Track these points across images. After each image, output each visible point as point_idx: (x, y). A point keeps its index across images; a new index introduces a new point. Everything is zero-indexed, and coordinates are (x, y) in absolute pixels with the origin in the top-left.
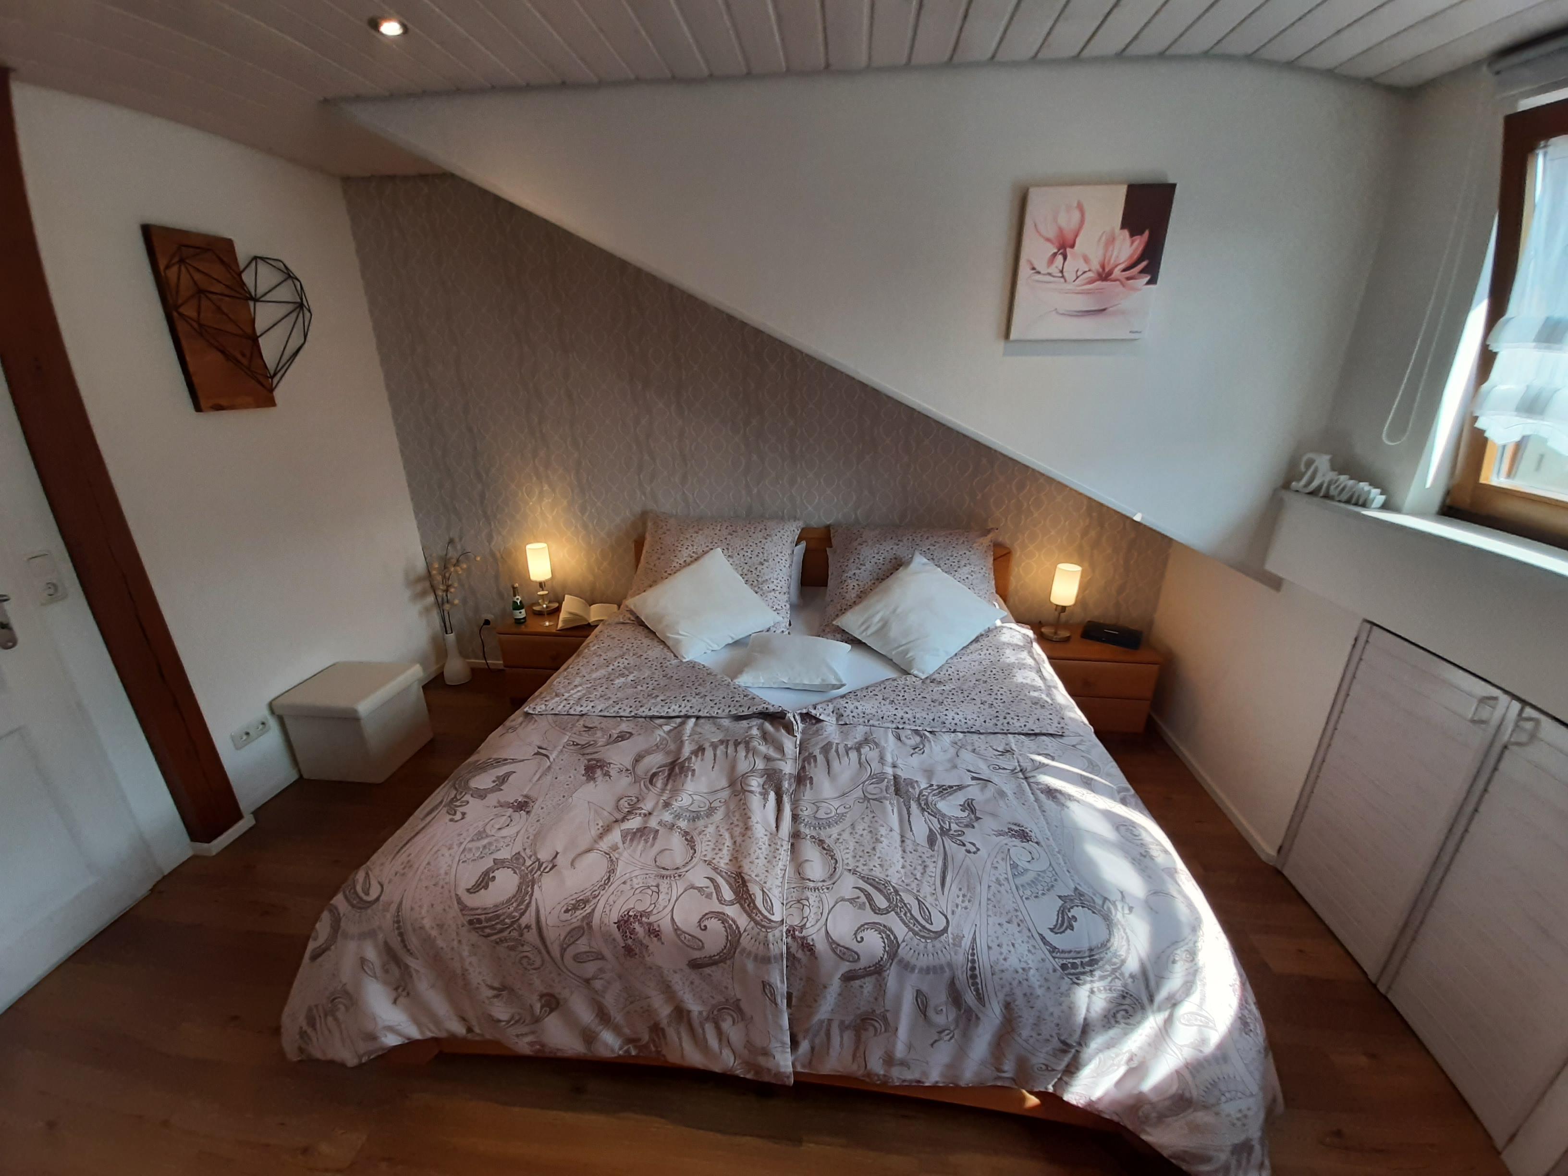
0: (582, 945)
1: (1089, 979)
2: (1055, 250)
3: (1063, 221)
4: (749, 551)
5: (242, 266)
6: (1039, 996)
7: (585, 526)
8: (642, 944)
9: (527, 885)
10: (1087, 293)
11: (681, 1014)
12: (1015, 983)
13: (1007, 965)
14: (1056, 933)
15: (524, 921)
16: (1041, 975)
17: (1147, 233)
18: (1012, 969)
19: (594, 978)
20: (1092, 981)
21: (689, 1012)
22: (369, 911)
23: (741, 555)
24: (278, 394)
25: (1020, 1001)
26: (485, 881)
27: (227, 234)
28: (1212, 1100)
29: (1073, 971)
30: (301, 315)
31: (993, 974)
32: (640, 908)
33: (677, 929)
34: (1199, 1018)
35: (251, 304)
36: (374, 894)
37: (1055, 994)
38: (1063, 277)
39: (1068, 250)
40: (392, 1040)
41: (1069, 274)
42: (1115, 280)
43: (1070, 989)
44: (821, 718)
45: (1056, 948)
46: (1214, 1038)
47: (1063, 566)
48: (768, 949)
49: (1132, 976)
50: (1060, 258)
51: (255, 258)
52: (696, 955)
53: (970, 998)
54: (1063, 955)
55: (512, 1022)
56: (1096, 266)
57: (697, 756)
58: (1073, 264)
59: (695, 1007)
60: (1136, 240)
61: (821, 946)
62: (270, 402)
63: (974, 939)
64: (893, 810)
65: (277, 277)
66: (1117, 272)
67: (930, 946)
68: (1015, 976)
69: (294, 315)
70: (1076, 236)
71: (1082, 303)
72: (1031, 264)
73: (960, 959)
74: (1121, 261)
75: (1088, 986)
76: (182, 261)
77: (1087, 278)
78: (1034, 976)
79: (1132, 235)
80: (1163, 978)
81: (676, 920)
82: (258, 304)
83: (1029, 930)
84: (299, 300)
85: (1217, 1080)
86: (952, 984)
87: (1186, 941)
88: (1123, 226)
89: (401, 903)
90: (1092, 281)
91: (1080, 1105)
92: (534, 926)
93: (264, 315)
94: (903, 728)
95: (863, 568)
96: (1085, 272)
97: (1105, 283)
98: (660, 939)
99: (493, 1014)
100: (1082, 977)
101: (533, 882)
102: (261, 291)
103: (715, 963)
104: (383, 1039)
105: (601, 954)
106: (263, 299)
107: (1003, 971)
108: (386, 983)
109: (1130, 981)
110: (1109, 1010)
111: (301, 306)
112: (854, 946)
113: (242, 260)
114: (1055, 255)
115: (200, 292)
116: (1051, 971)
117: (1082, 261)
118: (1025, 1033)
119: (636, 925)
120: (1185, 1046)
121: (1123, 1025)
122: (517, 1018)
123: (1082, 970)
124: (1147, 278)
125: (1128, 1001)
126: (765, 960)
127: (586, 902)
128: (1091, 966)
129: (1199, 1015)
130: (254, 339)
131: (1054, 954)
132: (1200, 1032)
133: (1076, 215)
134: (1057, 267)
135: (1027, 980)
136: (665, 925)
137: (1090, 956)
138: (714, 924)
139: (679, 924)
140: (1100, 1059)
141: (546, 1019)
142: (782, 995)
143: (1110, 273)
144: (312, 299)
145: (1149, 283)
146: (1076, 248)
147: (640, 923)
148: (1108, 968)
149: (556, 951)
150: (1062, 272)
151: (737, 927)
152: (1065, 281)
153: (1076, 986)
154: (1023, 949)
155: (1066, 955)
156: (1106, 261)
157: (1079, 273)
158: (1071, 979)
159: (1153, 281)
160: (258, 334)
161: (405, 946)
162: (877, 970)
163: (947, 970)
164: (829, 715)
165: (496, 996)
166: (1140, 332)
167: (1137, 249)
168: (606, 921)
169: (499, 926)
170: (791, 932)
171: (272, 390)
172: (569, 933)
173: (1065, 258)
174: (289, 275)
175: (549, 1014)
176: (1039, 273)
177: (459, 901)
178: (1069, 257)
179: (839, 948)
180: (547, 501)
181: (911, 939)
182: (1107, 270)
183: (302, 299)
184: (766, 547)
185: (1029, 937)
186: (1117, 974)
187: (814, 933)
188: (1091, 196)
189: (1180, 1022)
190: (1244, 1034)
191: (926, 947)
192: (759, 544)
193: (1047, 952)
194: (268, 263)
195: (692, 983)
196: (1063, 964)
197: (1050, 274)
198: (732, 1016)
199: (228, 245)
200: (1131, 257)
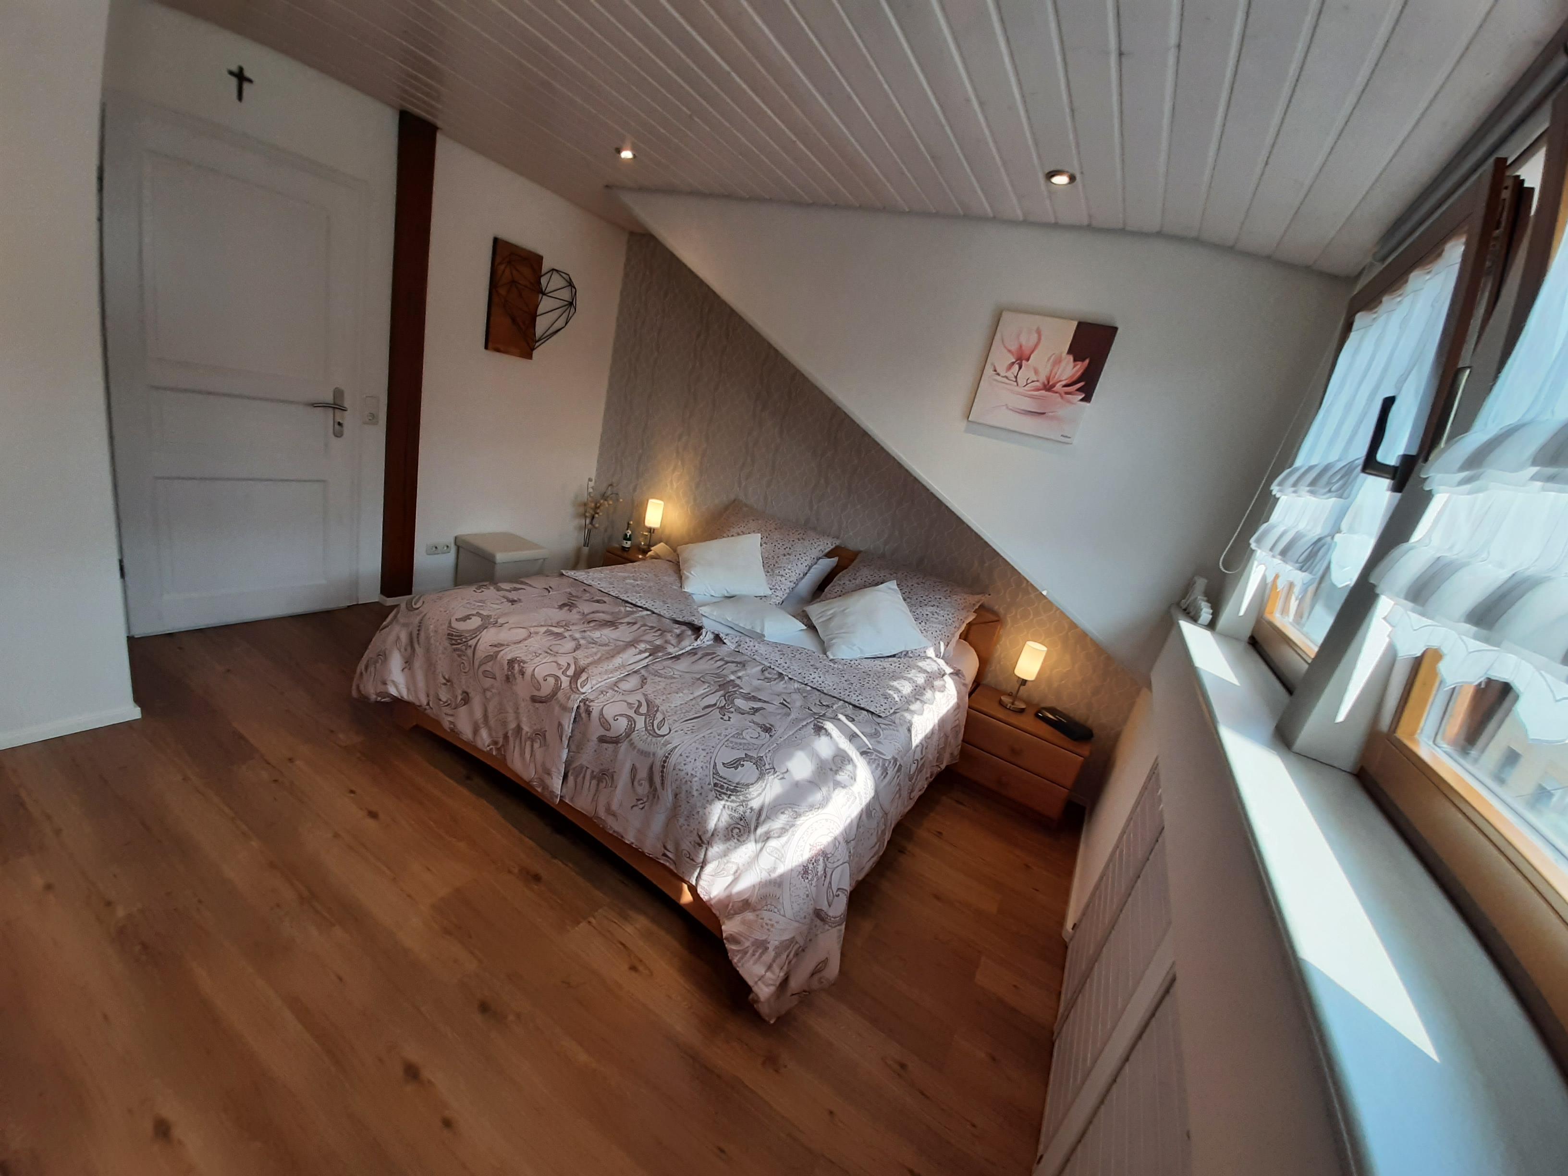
0: (488, 667)
1: (726, 798)
2: (1014, 360)
3: (1023, 340)
4: (781, 544)
5: (543, 271)
6: (693, 796)
7: (695, 499)
8: (514, 676)
9: (482, 628)
10: (1031, 397)
11: (519, 729)
12: (684, 781)
13: (684, 768)
14: (725, 767)
15: (470, 643)
16: (701, 784)
17: (1087, 361)
18: (686, 771)
19: (488, 689)
20: (727, 801)
21: (522, 729)
22: (412, 613)
23: (773, 545)
24: (535, 353)
25: (683, 795)
26: (467, 617)
27: (540, 252)
28: (759, 907)
29: (719, 789)
30: (568, 310)
31: (674, 769)
32: (524, 658)
33: (533, 675)
34: (778, 853)
35: (540, 296)
36: (417, 606)
37: (704, 799)
38: (1016, 381)
39: (1024, 362)
40: (393, 691)
41: (1022, 381)
42: (1056, 393)
43: (713, 800)
44: (725, 641)
45: (718, 773)
46: (781, 869)
47: (1031, 644)
48: (568, 702)
49: (751, 809)
50: (1016, 367)
51: (553, 270)
52: (536, 693)
53: (657, 779)
54: (719, 779)
55: (446, 704)
56: (1043, 378)
57: (628, 625)
58: (1026, 373)
59: (526, 728)
60: (1077, 365)
61: (595, 714)
62: (529, 356)
63: (676, 747)
64: (705, 689)
65: (563, 283)
66: (1058, 387)
67: (649, 739)
68: (686, 776)
69: (564, 308)
70: (1032, 352)
71: (1028, 404)
72: (995, 367)
73: (661, 753)
74: (1064, 379)
75: (723, 802)
76: (509, 262)
77: (1034, 387)
78: (696, 781)
79: (1075, 360)
80: (770, 818)
81: (536, 671)
82: (544, 297)
83: (711, 758)
84: (571, 301)
85: (768, 895)
86: (651, 768)
87: (800, 807)
88: (1070, 352)
89: (425, 615)
90: (1038, 390)
91: (704, 900)
92: (473, 647)
93: (545, 304)
94: (773, 669)
95: (854, 581)
96: (1033, 382)
97: (1047, 393)
98: (523, 678)
99: (439, 694)
100: (723, 795)
101: (486, 628)
102: (548, 290)
103: (541, 702)
104: (389, 687)
105: (495, 675)
106: (549, 295)
107: (680, 770)
108: (403, 656)
109: (749, 811)
110: (730, 825)
111: (571, 304)
112: (611, 721)
113: (545, 269)
114: (1013, 363)
115: (513, 282)
116: (707, 783)
117: (1033, 373)
118: (682, 821)
119: (516, 666)
120: (764, 869)
121: (735, 841)
122: (449, 702)
123: (726, 792)
124: (1082, 396)
125: (742, 823)
126: (565, 709)
127: (502, 645)
128: (732, 792)
129: (779, 851)
130: (533, 317)
131: (715, 776)
132: (775, 863)
133: (1035, 336)
134: (1013, 373)
135: (691, 782)
136: (529, 671)
137: (735, 787)
138: (551, 681)
139: (535, 673)
140: (719, 862)
141: (461, 708)
142: (566, 736)
143: (1054, 386)
144: (580, 302)
145: (1082, 400)
146: (1029, 362)
147: (519, 665)
148: (741, 798)
149: (477, 663)
150: (1016, 377)
151: (561, 686)
152: (1017, 385)
153: (717, 800)
154: (699, 764)
155: (721, 779)
156: (1053, 374)
157: (1029, 382)
158: (716, 794)
159: (1087, 399)
160: (538, 314)
161: (418, 637)
162: (616, 741)
163: (652, 756)
164: (732, 643)
165: (445, 684)
166: (1070, 438)
167: (1077, 371)
168: (504, 657)
169: (459, 641)
170: (584, 701)
171: (533, 349)
172: (487, 656)
173: (1020, 368)
174: (570, 284)
175: (464, 705)
176: (998, 374)
177: (450, 623)
178: (1023, 367)
179: (603, 719)
180: (677, 473)
181: (642, 731)
182: (1051, 383)
183: (573, 300)
184: (795, 546)
185: (707, 761)
186: (744, 804)
187: (595, 707)
188: (1048, 325)
189: (766, 850)
190: (800, 876)
191: (647, 738)
192: (791, 542)
193: (711, 773)
194: (561, 275)
195: (529, 711)
196: (716, 783)
197: (1006, 377)
198: (540, 739)
199: (539, 259)
200: (1072, 377)
